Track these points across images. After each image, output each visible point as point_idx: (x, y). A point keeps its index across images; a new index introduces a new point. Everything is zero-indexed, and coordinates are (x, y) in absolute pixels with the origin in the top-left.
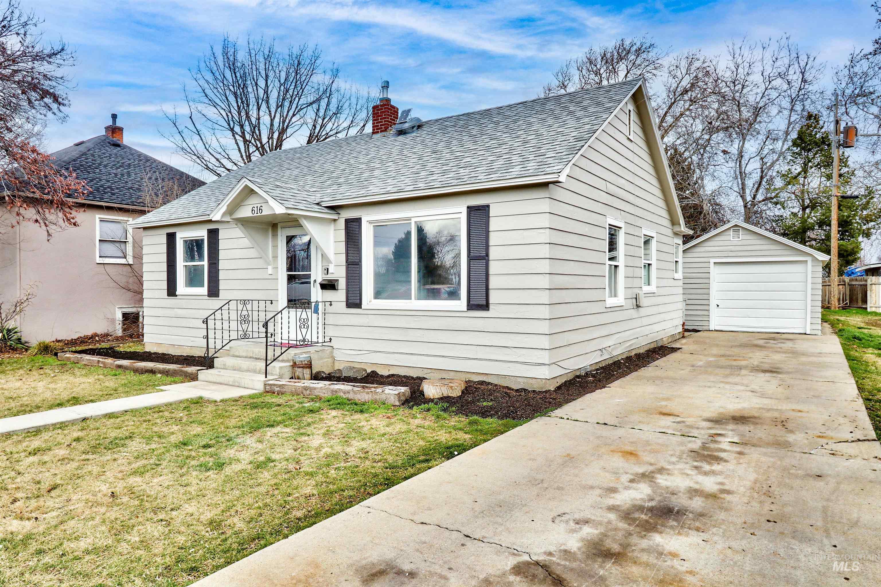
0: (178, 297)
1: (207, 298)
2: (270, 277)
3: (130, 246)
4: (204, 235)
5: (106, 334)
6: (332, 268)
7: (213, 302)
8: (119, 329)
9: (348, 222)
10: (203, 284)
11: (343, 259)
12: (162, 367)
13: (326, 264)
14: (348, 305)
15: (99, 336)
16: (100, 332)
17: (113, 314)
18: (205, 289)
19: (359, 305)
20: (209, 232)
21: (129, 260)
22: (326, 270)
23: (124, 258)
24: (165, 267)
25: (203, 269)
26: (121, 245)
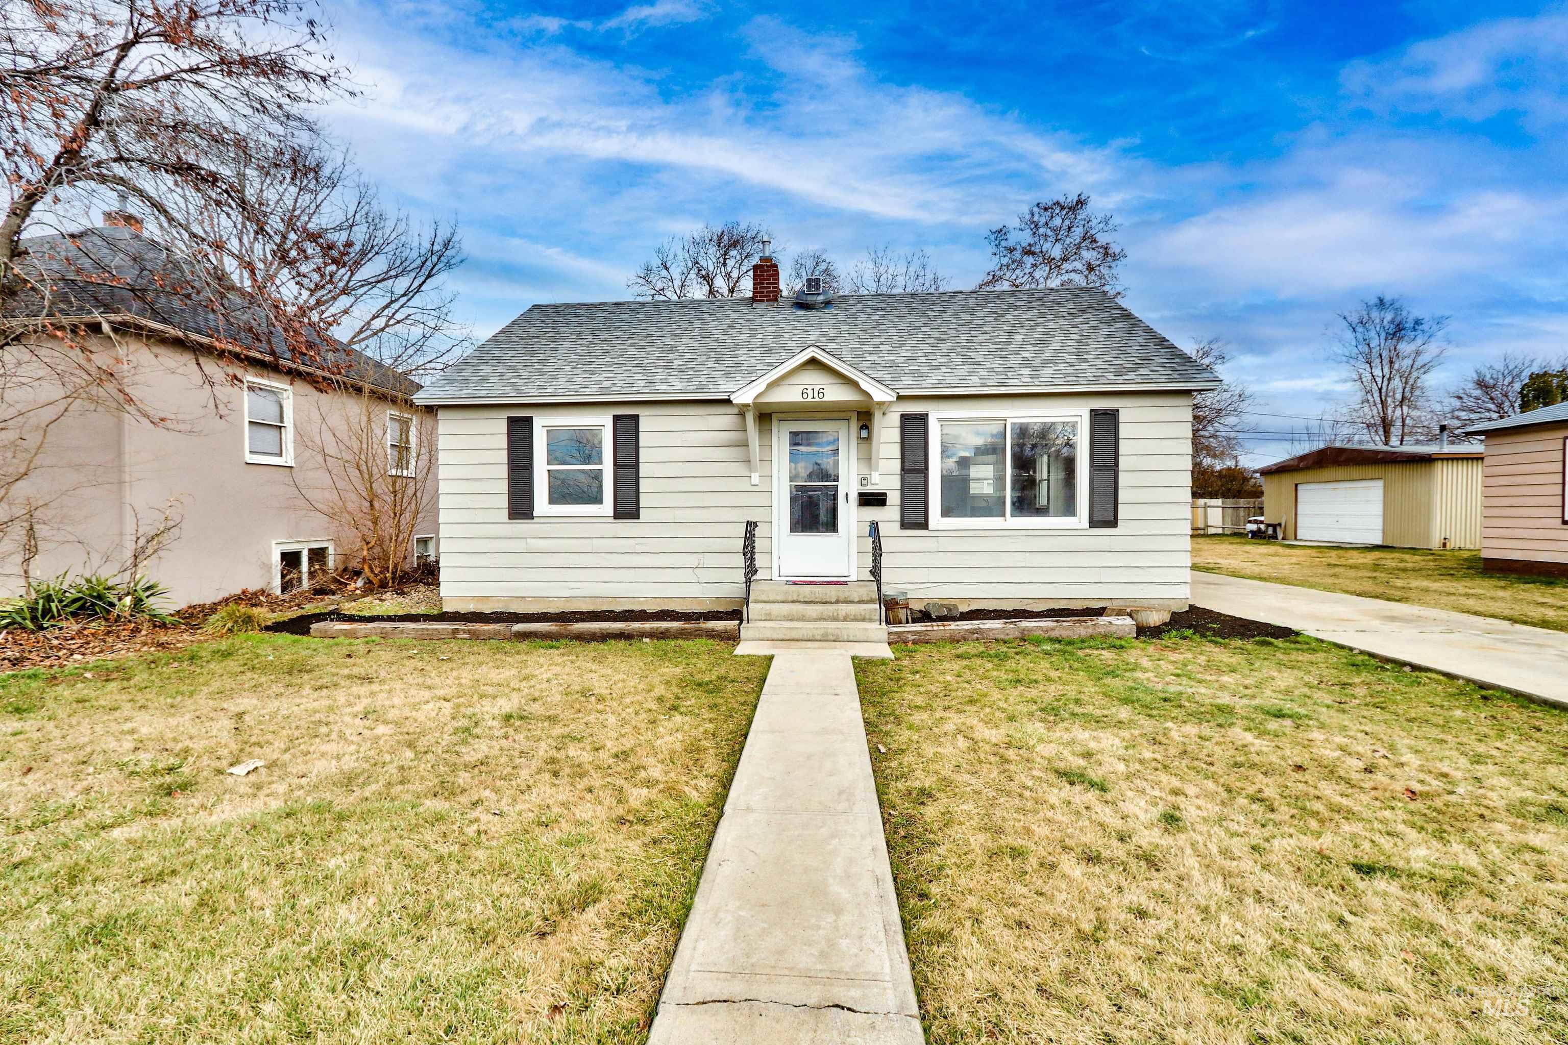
0: (536, 520)
1: (611, 520)
2: (755, 489)
3: (289, 435)
4: (604, 421)
5: (263, 592)
6: (875, 477)
7: (626, 527)
8: (277, 582)
9: (904, 417)
10: (598, 500)
11: (896, 466)
12: (648, 626)
13: (865, 471)
14: (904, 525)
15: (255, 594)
16: (253, 587)
17: (269, 554)
18: (608, 506)
19: (924, 525)
20: (616, 418)
21: (288, 459)
22: (863, 480)
23: (281, 455)
24: (503, 472)
25: (597, 476)
26: (274, 433)
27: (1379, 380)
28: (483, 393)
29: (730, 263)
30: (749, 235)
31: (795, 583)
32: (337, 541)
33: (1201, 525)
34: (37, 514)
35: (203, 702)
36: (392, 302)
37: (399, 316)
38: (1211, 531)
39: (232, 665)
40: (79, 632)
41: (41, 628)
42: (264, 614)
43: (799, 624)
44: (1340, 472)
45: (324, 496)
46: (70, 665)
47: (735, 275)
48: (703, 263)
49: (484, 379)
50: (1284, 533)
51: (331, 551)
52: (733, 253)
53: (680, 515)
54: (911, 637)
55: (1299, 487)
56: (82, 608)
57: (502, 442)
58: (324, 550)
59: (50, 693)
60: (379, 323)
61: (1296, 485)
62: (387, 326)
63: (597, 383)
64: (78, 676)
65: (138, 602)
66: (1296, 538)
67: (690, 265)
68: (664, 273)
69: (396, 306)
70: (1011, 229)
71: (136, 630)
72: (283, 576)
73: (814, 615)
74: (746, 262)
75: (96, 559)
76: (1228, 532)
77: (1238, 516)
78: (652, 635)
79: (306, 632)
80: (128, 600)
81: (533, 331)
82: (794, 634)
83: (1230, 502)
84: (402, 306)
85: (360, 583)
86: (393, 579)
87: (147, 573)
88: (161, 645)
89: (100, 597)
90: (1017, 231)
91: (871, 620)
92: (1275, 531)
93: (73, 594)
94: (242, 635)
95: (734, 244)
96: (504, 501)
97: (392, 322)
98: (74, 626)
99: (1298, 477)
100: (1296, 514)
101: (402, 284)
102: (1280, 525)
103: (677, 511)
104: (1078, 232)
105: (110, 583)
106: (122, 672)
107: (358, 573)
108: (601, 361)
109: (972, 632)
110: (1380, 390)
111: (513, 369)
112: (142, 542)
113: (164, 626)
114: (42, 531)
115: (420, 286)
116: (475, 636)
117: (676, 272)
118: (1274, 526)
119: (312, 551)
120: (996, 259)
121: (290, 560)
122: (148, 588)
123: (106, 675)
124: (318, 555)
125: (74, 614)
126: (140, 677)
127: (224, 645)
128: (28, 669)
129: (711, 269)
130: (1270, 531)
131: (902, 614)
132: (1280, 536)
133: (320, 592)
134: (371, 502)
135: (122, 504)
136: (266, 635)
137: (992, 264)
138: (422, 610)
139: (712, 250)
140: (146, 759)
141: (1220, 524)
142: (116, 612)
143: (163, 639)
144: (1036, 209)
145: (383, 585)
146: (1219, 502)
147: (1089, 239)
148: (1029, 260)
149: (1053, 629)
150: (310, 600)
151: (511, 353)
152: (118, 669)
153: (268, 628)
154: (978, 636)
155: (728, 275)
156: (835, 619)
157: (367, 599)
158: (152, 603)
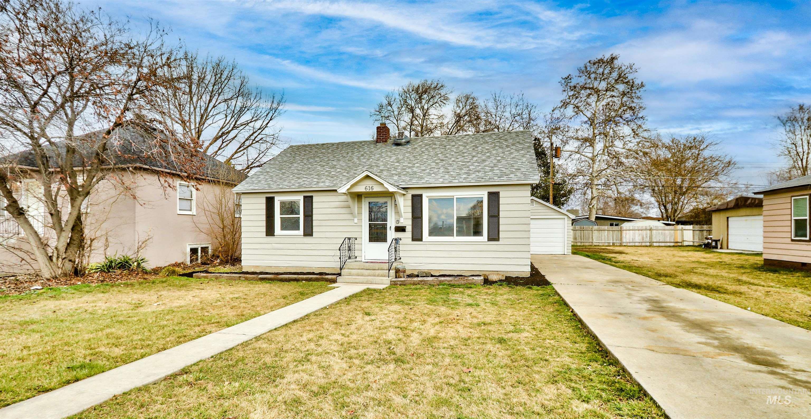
0: (275, 236)
1: (303, 236)
2: (356, 224)
3: (194, 203)
4: (300, 199)
5: (183, 263)
6: (402, 220)
7: (308, 239)
8: (188, 259)
9: (413, 196)
10: (298, 228)
11: (410, 215)
12: (305, 276)
13: (398, 218)
14: (413, 240)
15: (180, 264)
16: (179, 261)
17: (186, 249)
18: (301, 232)
19: (421, 240)
20: (305, 197)
21: (194, 212)
22: (398, 221)
23: (191, 210)
24: (264, 218)
25: (298, 220)
26: (189, 202)
27: (801, 154)
28: (257, 188)
29: (424, 101)
30: (433, 86)
31: (372, 262)
32: (212, 244)
33: (680, 240)
34: (109, 234)
35: (152, 292)
36: (254, 133)
37: (257, 139)
38: (685, 244)
39: (164, 285)
40: (120, 274)
41: (109, 272)
42: (181, 271)
43: (361, 277)
44: (748, 211)
45: (205, 227)
46: (117, 283)
47: (426, 107)
48: (409, 102)
49: (260, 182)
50: (721, 245)
51: (210, 248)
52: (425, 96)
53: (328, 235)
54: (399, 283)
55: (729, 219)
56: (121, 265)
57: (264, 206)
58: (207, 247)
59: (112, 289)
60: (247, 143)
61: (728, 218)
62: (252, 144)
63: (299, 183)
64: (119, 285)
65: (139, 264)
66: (728, 248)
67: (402, 103)
68: (389, 108)
69: (255, 135)
70: (574, 76)
71: (138, 274)
72: (191, 257)
73: (367, 274)
74: (432, 100)
75: (126, 250)
76: (696, 244)
77: (702, 235)
78: (306, 280)
79: (192, 277)
80: (136, 264)
81: (285, 159)
82: (357, 281)
83: (697, 227)
84: (259, 134)
85: (218, 261)
86: (231, 259)
87: (142, 255)
88: (145, 279)
89: (127, 262)
90: (577, 78)
91: (385, 276)
92: (716, 244)
93: (119, 261)
94: (171, 277)
95: (425, 92)
96: (264, 229)
97: (254, 142)
98: (119, 272)
99: (728, 214)
100: (728, 235)
101: (258, 124)
102: (719, 240)
103: (327, 233)
104: (615, 75)
105: (130, 258)
106: (132, 285)
107: (218, 257)
108: (305, 173)
109: (421, 281)
110: (802, 160)
111: (271, 177)
112: (140, 243)
113: (146, 273)
114: (110, 239)
115: (267, 124)
116: (246, 279)
117: (395, 108)
118: (716, 241)
119: (202, 248)
120: (565, 94)
121: (194, 251)
122: (142, 260)
123: (127, 285)
124: (204, 250)
125: (119, 268)
126: (136, 287)
127: (164, 280)
128: (105, 283)
129: (413, 105)
130: (714, 244)
131: (401, 274)
132: (719, 247)
133: (203, 264)
134: (223, 229)
135: (134, 230)
136: (179, 277)
137: (564, 96)
138: (238, 271)
139: (414, 96)
140: (133, 302)
141: (692, 240)
142: (132, 267)
143: (146, 277)
144: (588, 64)
145: (227, 262)
146: (691, 227)
147: (621, 78)
148: (584, 93)
149: (451, 281)
150: (199, 266)
151: (273, 170)
152: (131, 284)
153: (180, 275)
154: (425, 283)
155: (423, 108)
156: (374, 276)
157: (219, 267)
158: (142, 265)
